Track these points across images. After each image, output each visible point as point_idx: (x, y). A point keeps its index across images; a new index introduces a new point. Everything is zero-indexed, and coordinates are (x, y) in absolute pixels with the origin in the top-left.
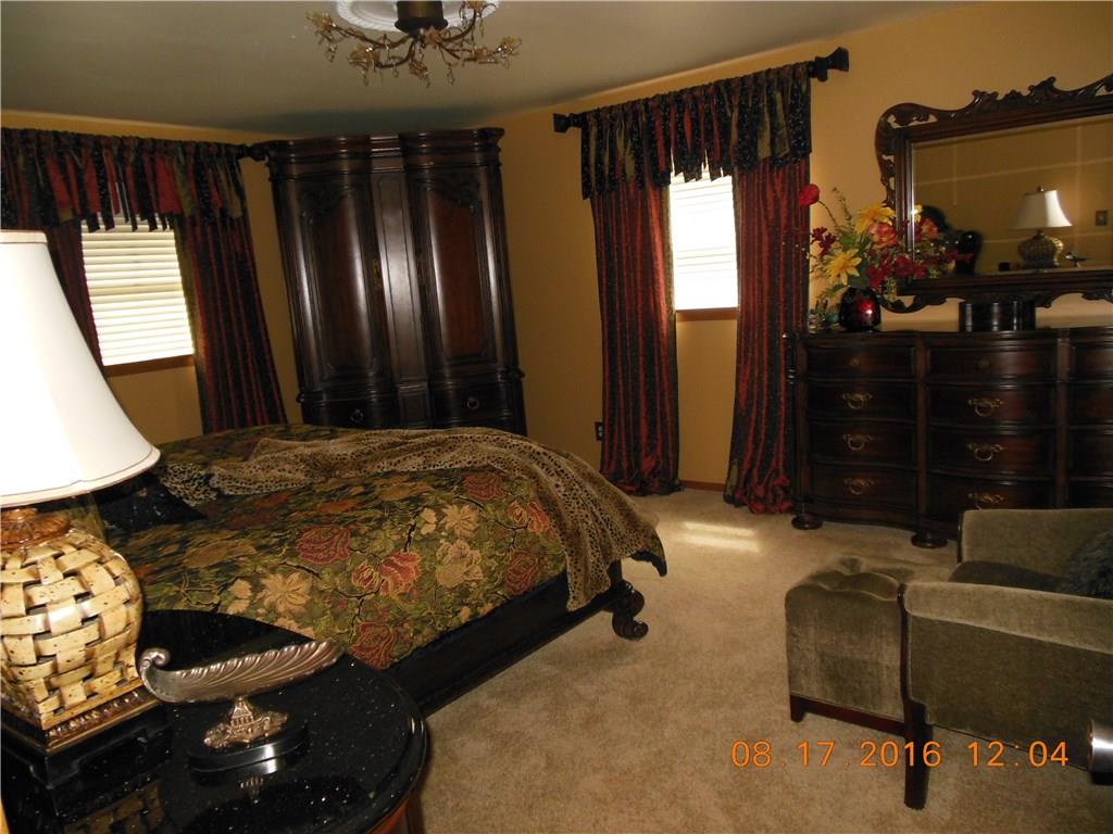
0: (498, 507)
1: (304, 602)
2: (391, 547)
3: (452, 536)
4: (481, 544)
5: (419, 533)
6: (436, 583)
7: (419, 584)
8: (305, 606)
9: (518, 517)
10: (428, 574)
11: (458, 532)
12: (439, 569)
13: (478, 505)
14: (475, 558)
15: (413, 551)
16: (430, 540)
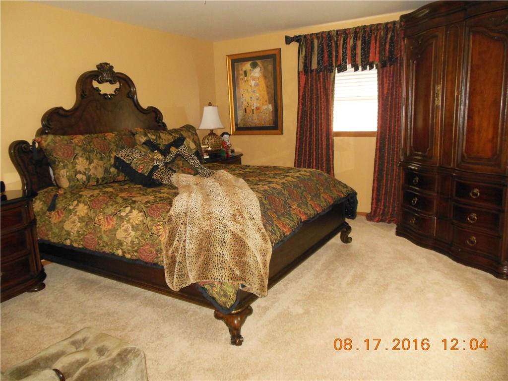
0: (152, 220)
1: (83, 215)
2: (110, 213)
3: (128, 221)
4: (136, 231)
5: (120, 213)
6: (115, 235)
7: (110, 230)
8: (82, 216)
9: (157, 229)
10: (115, 230)
11: (131, 221)
12: (119, 230)
13: (146, 216)
14: (131, 234)
15: (115, 219)
16: (121, 217)
